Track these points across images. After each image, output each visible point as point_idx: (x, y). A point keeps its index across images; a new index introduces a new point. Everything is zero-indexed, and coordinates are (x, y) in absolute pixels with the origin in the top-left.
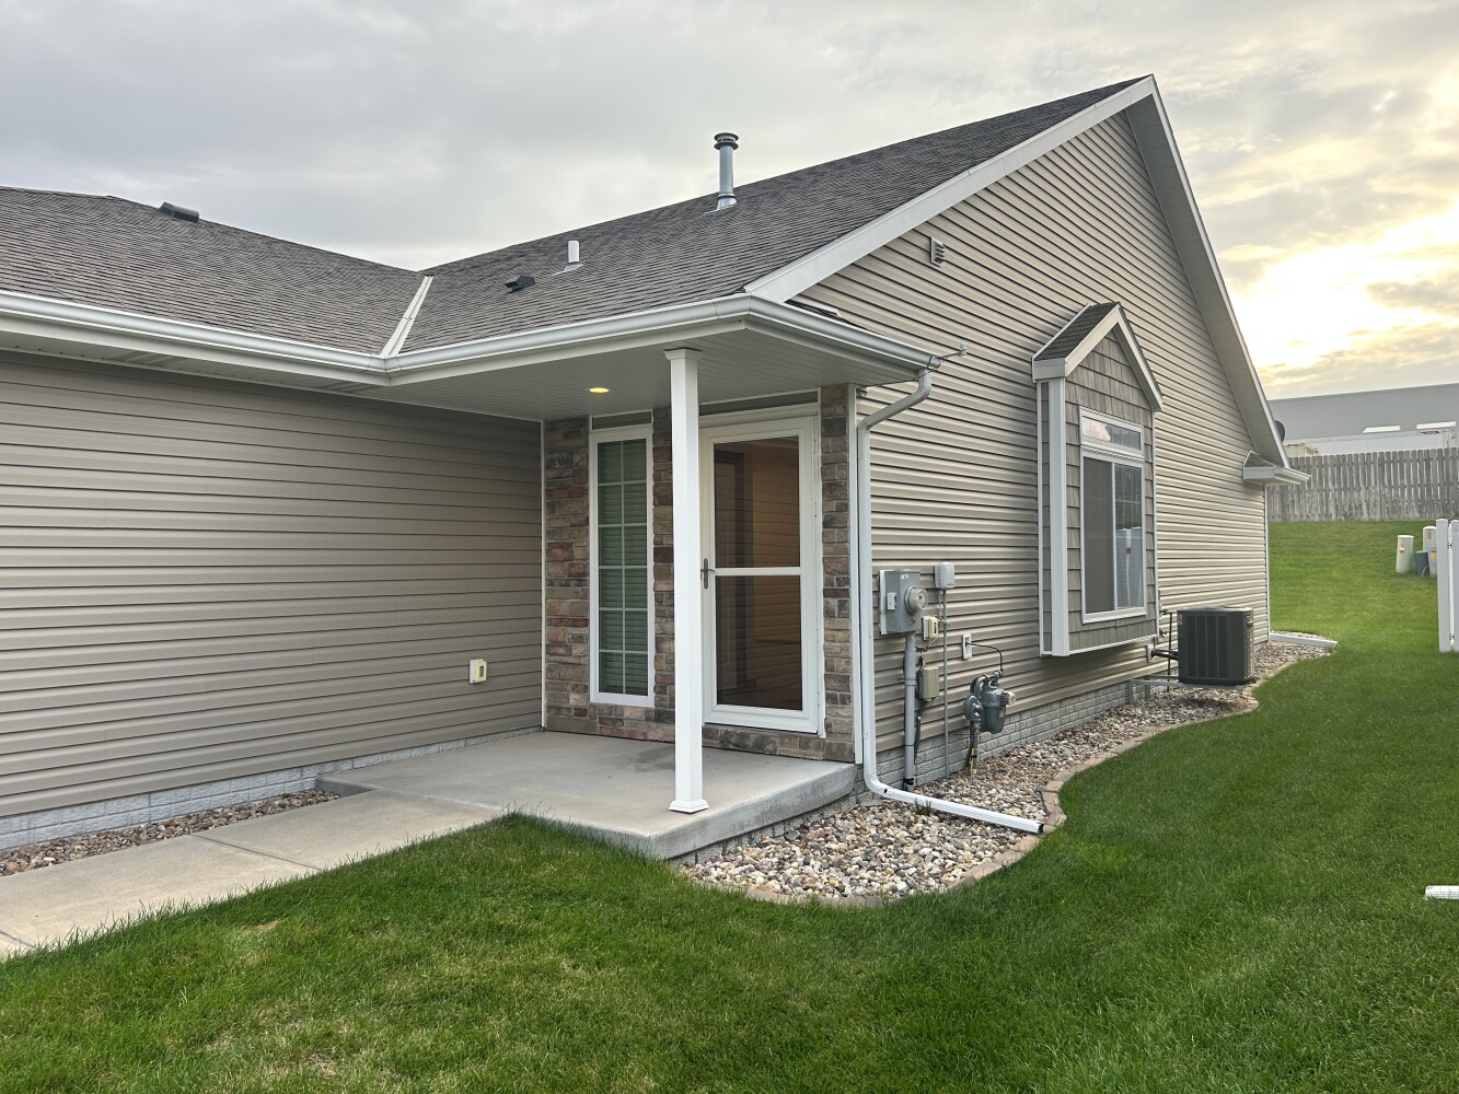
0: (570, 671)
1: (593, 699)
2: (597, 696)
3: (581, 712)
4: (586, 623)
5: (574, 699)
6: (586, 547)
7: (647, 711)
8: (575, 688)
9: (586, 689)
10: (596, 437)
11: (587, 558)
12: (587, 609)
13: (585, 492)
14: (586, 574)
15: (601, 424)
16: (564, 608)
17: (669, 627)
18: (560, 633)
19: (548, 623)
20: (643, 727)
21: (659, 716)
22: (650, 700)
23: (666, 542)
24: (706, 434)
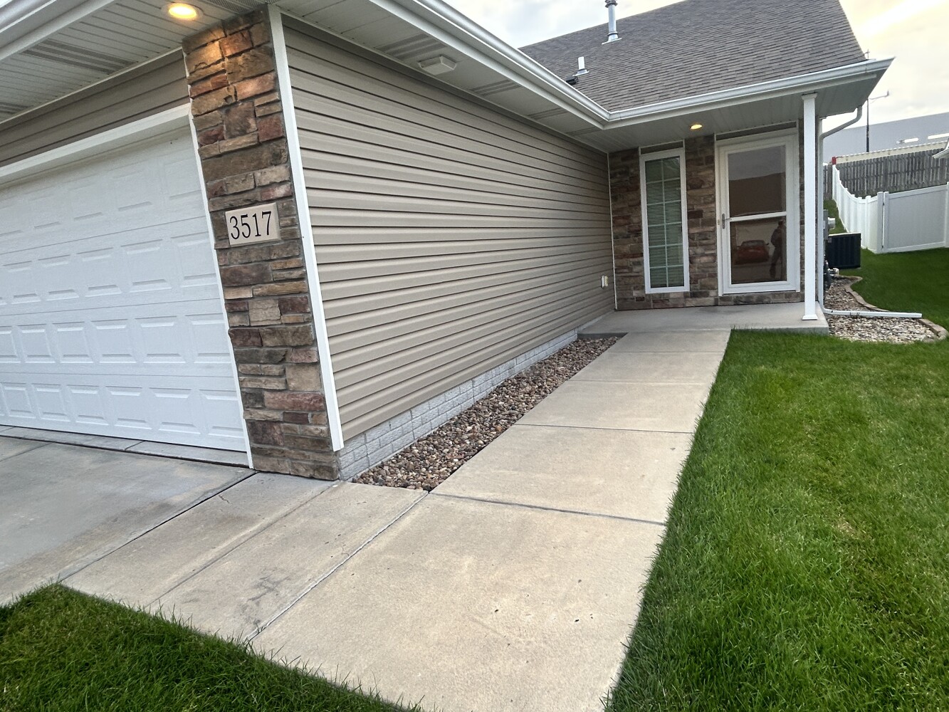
0: (632, 280)
1: (647, 292)
2: (649, 290)
3: (641, 299)
4: (642, 255)
5: (635, 293)
6: (640, 217)
7: (685, 293)
8: (635, 289)
9: (643, 287)
10: (643, 159)
11: (640, 222)
12: (641, 247)
13: (638, 188)
14: (641, 230)
15: (644, 151)
16: (626, 249)
17: (699, 250)
18: (625, 262)
19: (616, 257)
20: (682, 301)
21: (693, 295)
22: (686, 288)
23: (696, 208)
24: (722, 150)
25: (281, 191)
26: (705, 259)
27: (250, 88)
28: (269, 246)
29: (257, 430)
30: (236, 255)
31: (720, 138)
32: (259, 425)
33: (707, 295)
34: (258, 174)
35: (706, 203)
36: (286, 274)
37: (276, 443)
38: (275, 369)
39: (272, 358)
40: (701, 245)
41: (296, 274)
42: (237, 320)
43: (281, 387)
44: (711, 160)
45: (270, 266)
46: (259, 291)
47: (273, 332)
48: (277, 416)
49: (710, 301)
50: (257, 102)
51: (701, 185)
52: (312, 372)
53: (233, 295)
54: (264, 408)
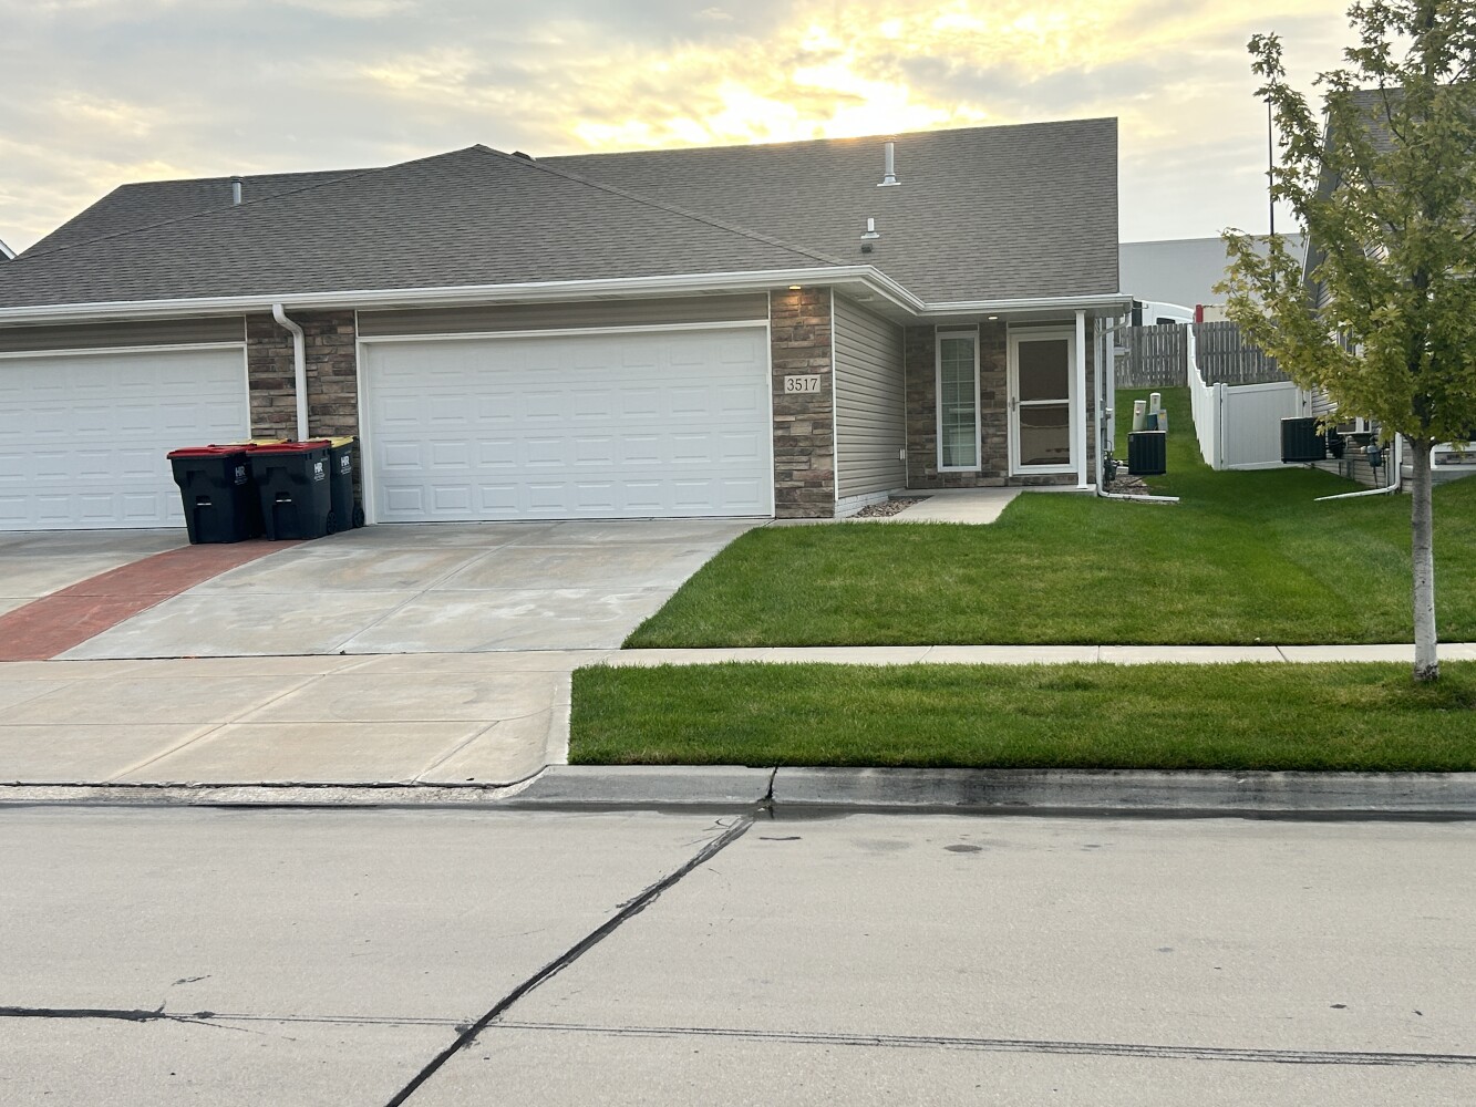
0: (924, 458)
1: (939, 471)
2: (941, 468)
3: (933, 477)
4: (935, 432)
5: (927, 471)
6: (934, 393)
7: (977, 473)
8: (927, 467)
9: (936, 465)
10: (939, 337)
11: (935, 399)
12: (935, 424)
13: (933, 365)
14: (935, 407)
15: (941, 329)
16: (919, 425)
17: (991, 431)
18: (917, 438)
19: (909, 433)
20: (974, 481)
21: (985, 474)
22: (978, 468)
23: (989, 390)
24: (1014, 336)
25: (825, 370)
26: (996, 440)
27: (814, 321)
28: (813, 396)
29: (781, 494)
30: (787, 398)
31: (1012, 326)
32: (785, 491)
33: (998, 476)
34: (812, 360)
35: (997, 386)
36: (821, 410)
37: (795, 501)
38: (804, 458)
39: (802, 453)
40: (994, 426)
41: (827, 410)
42: (780, 433)
43: (806, 468)
44: (1003, 345)
45: (811, 405)
46: (800, 417)
47: (806, 438)
48: (802, 484)
49: (1001, 481)
50: (817, 328)
51: (993, 368)
52: (828, 460)
53: (779, 419)
54: (792, 480)
